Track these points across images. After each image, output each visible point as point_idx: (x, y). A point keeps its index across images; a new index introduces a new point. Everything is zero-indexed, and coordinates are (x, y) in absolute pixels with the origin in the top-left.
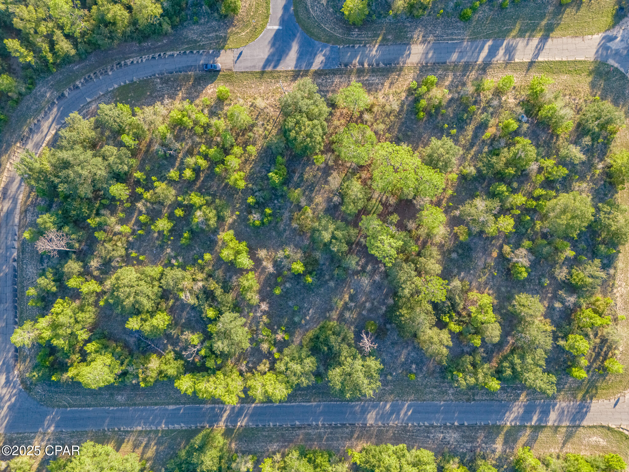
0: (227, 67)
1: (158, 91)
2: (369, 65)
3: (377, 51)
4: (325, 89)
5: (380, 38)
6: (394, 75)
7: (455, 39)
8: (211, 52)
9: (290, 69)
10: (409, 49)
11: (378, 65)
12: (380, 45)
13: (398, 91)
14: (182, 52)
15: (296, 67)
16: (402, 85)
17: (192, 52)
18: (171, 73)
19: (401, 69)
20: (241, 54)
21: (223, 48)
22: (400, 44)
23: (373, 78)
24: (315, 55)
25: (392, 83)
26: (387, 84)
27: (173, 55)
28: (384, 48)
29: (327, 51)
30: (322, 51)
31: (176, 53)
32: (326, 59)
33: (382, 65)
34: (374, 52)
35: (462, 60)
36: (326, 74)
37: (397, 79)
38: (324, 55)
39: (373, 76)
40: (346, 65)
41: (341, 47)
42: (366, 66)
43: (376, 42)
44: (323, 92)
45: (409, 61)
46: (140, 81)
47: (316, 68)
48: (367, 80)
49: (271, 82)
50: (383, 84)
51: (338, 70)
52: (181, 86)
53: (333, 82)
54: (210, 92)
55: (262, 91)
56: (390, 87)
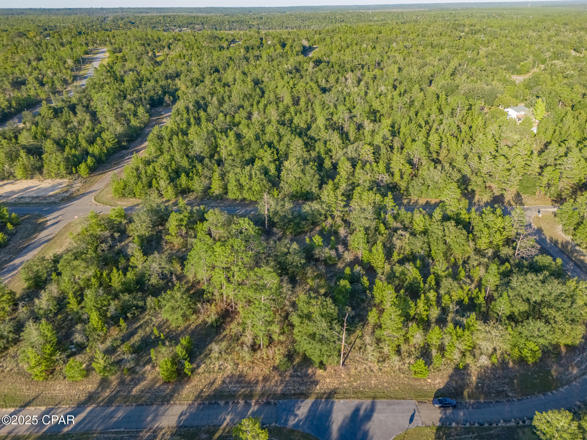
0: (425, 405)
1: (504, 383)
2: (238, 403)
3: (225, 419)
4: (295, 379)
5: (217, 435)
6: (207, 392)
7: (113, 433)
8: (454, 424)
9: (342, 401)
10: (179, 422)
11: (227, 403)
12: (221, 425)
13: (207, 374)
14: (494, 425)
15: (333, 403)
16: (201, 381)
17: (481, 424)
18: (497, 402)
19: (198, 397)
20: (411, 420)
21: (439, 429)
22: (192, 427)
23: (235, 389)
24: (307, 417)
25: (212, 383)
26: (219, 382)
27: (505, 421)
28: (216, 422)
29: (292, 422)
30: (299, 421)
31: (502, 423)
32: (293, 411)
33: (222, 403)
34: (228, 418)
35: (113, 408)
36: (294, 394)
37: (204, 388)
38: (296, 415)
39: (234, 391)
40: (268, 403)
41: (273, 424)
42: (242, 402)
43: (224, 429)
44: (298, 376)
45: (185, 408)
46: (534, 394)
47: (307, 401)
48: (243, 388)
49: (364, 388)
50: (224, 382)
51: (280, 398)
52: (477, 387)
53: (285, 386)
54: (438, 380)
55: (374, 379)
56: (215, 379)
